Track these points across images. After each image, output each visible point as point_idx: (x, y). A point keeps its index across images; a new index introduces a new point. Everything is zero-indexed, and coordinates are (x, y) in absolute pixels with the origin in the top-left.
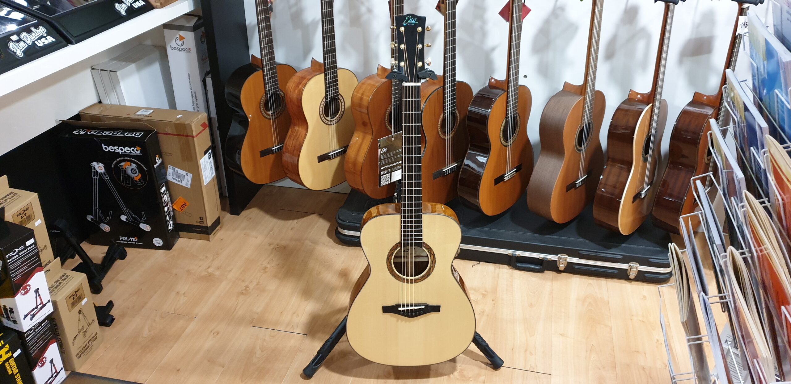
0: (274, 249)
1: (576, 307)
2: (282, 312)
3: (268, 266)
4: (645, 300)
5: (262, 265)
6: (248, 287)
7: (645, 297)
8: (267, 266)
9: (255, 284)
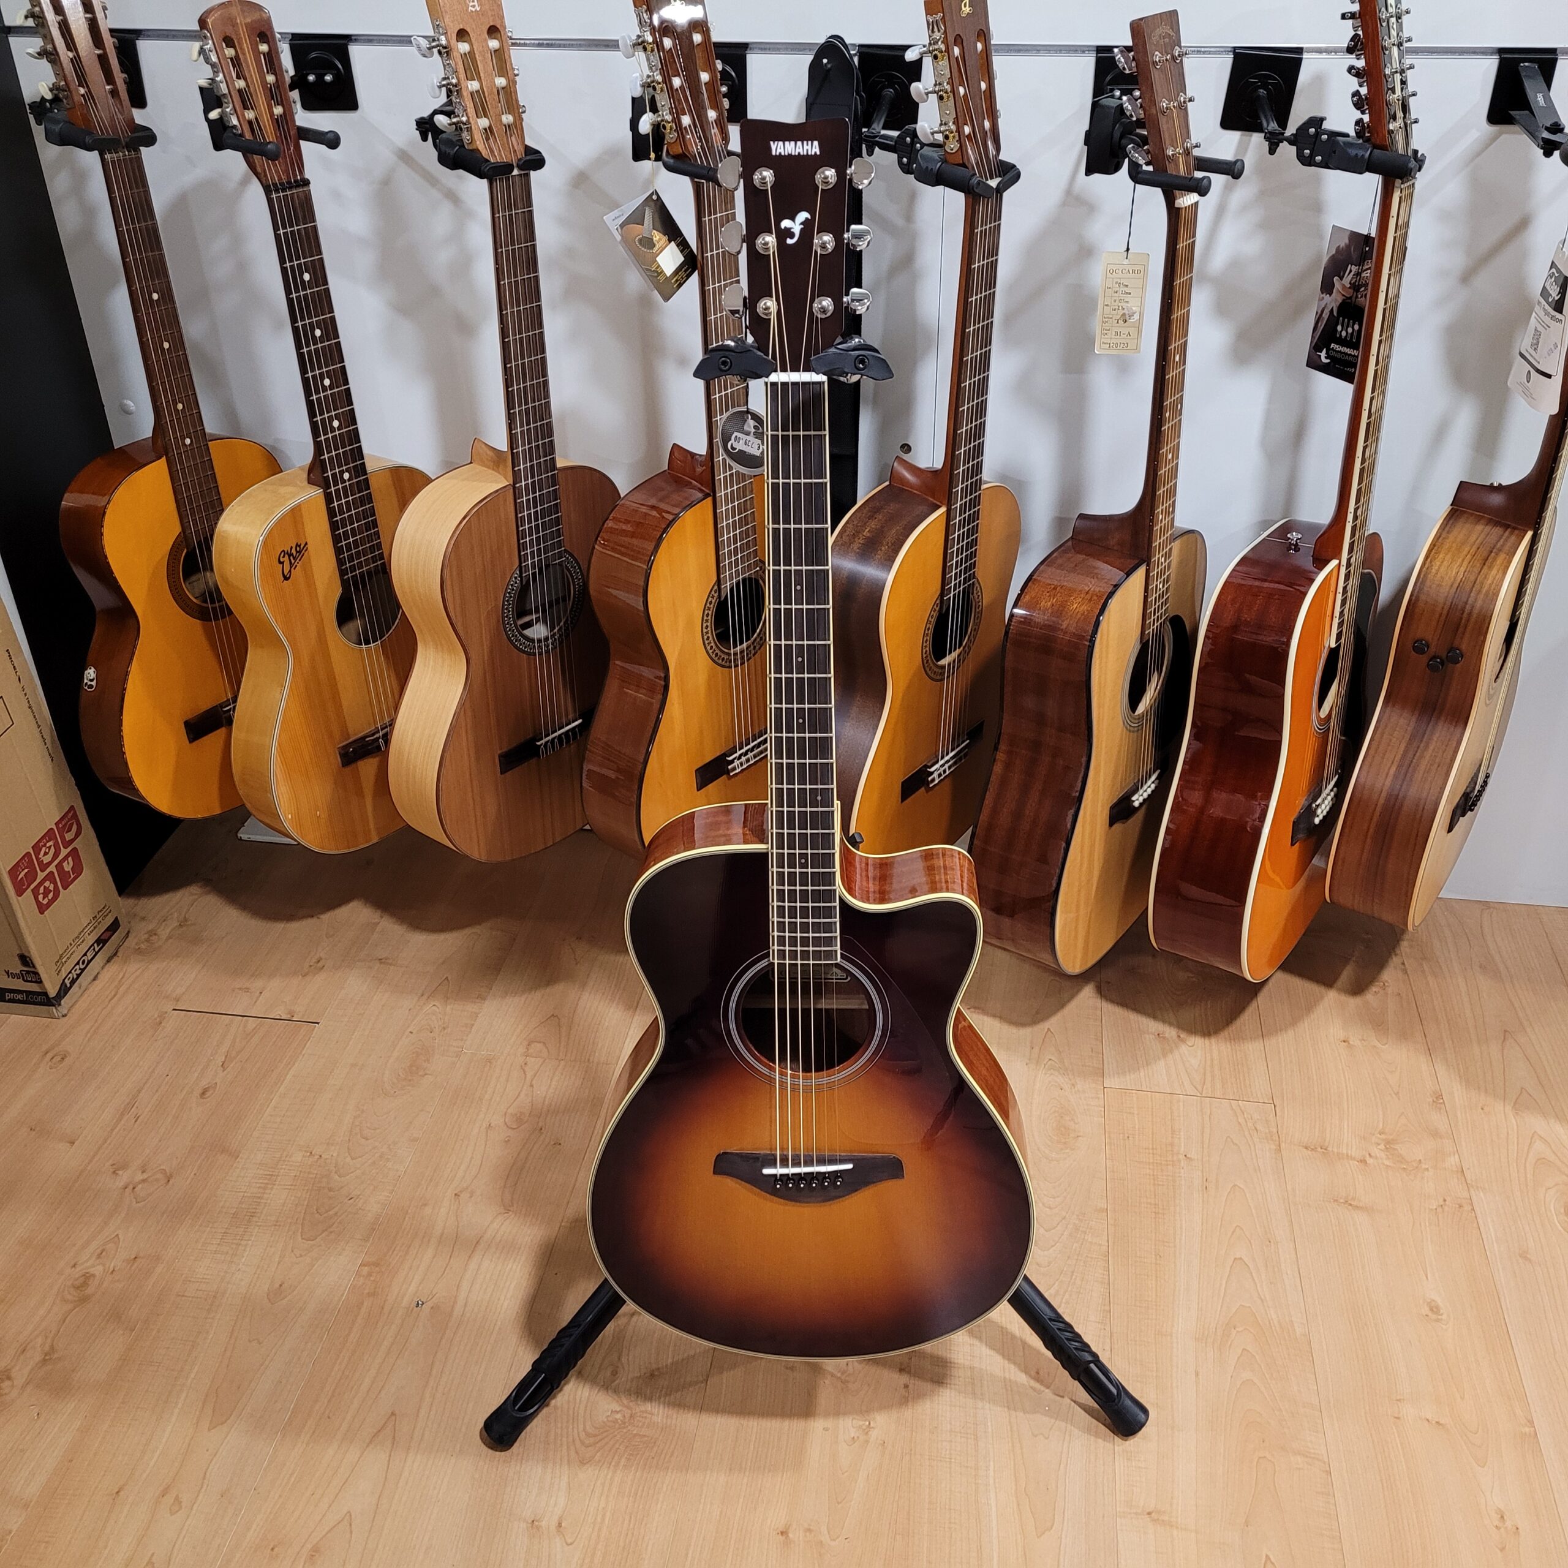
0: (131, 1187)
1: (1197, 1374)
2: (118, 1492)
3: (98, 1270)
4: (1438, 1320)
5: (74, 1266)
6: (9, 1378)
7: (1434, 1309)
8: (92, 1271)
9: (38, 1357)
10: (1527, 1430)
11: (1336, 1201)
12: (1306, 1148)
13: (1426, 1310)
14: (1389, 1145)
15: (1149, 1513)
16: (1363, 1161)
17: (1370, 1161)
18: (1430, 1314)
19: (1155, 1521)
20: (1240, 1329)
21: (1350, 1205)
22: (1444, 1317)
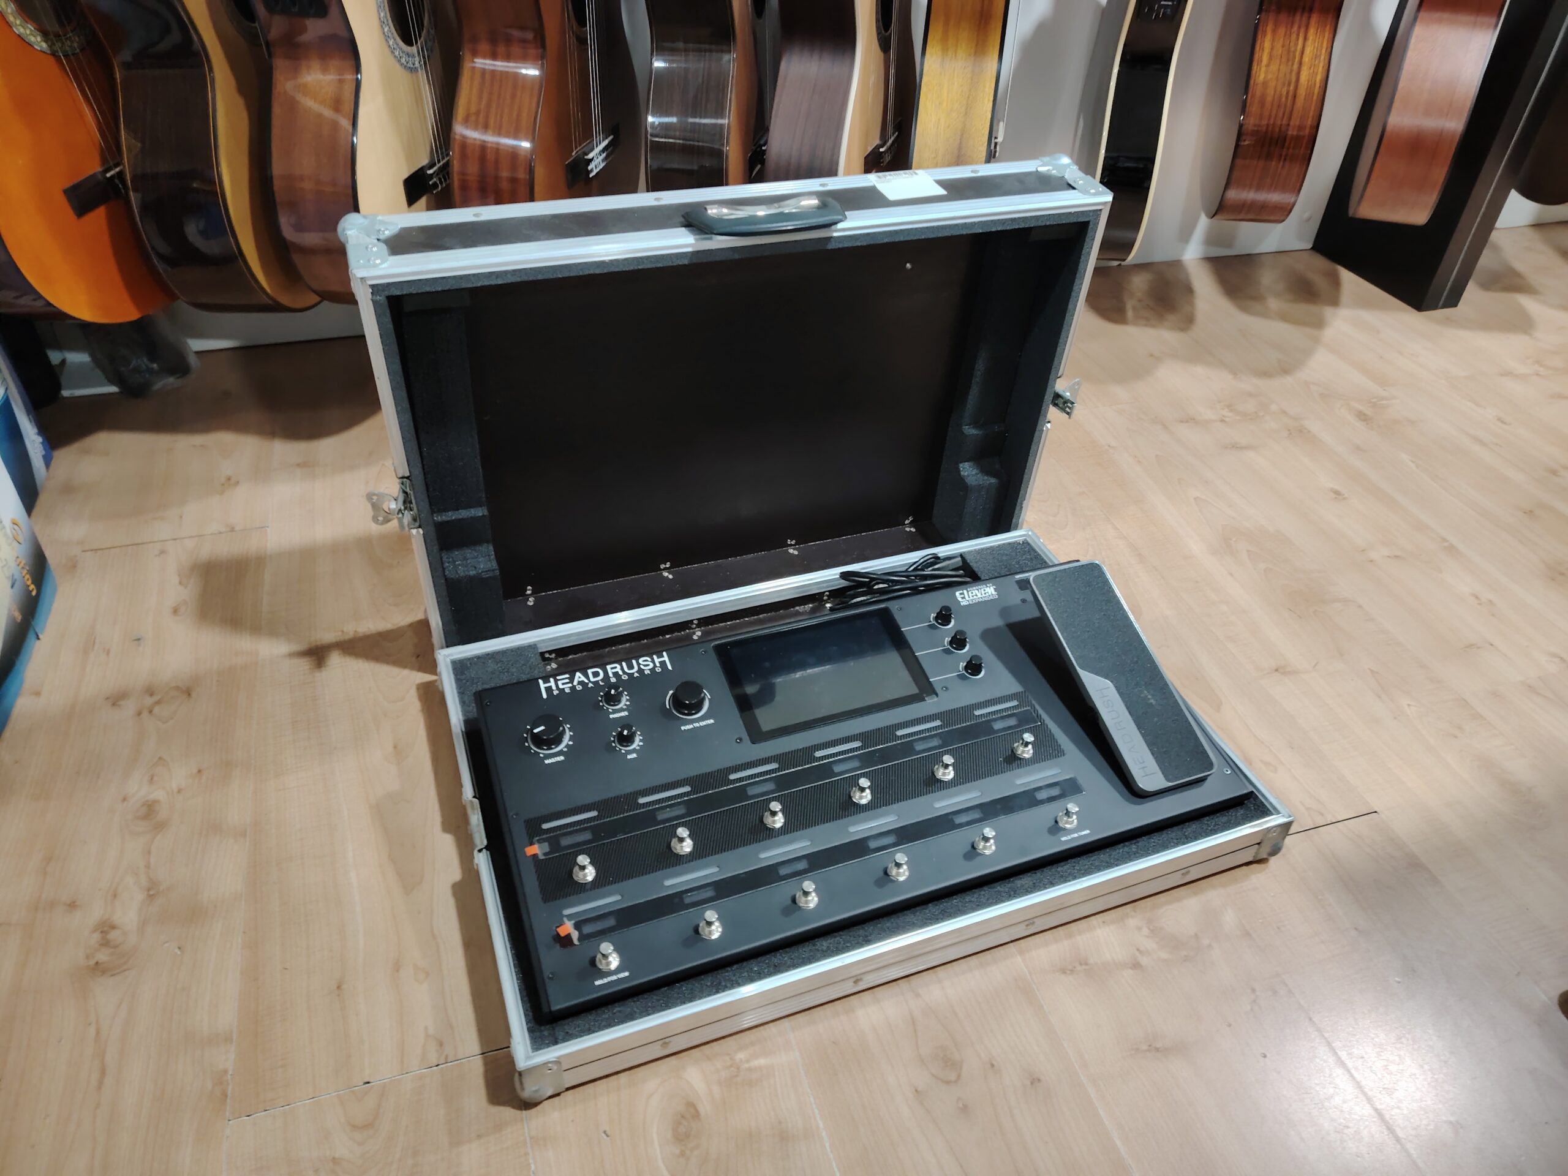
10: (1446, 544)
11: (1226, 448)
12: (1182, 422)
13: (1334, 496)
14: (1230, 407)
15: (1277, 670)
16: (1222, 421)
17: (1227, 419)
18: (1337, 496)
19: (1284, 673)
20: (1234, 539)
21: (1237, 447)
22: (1346, 496)
